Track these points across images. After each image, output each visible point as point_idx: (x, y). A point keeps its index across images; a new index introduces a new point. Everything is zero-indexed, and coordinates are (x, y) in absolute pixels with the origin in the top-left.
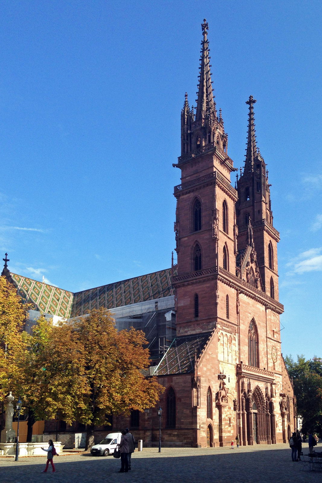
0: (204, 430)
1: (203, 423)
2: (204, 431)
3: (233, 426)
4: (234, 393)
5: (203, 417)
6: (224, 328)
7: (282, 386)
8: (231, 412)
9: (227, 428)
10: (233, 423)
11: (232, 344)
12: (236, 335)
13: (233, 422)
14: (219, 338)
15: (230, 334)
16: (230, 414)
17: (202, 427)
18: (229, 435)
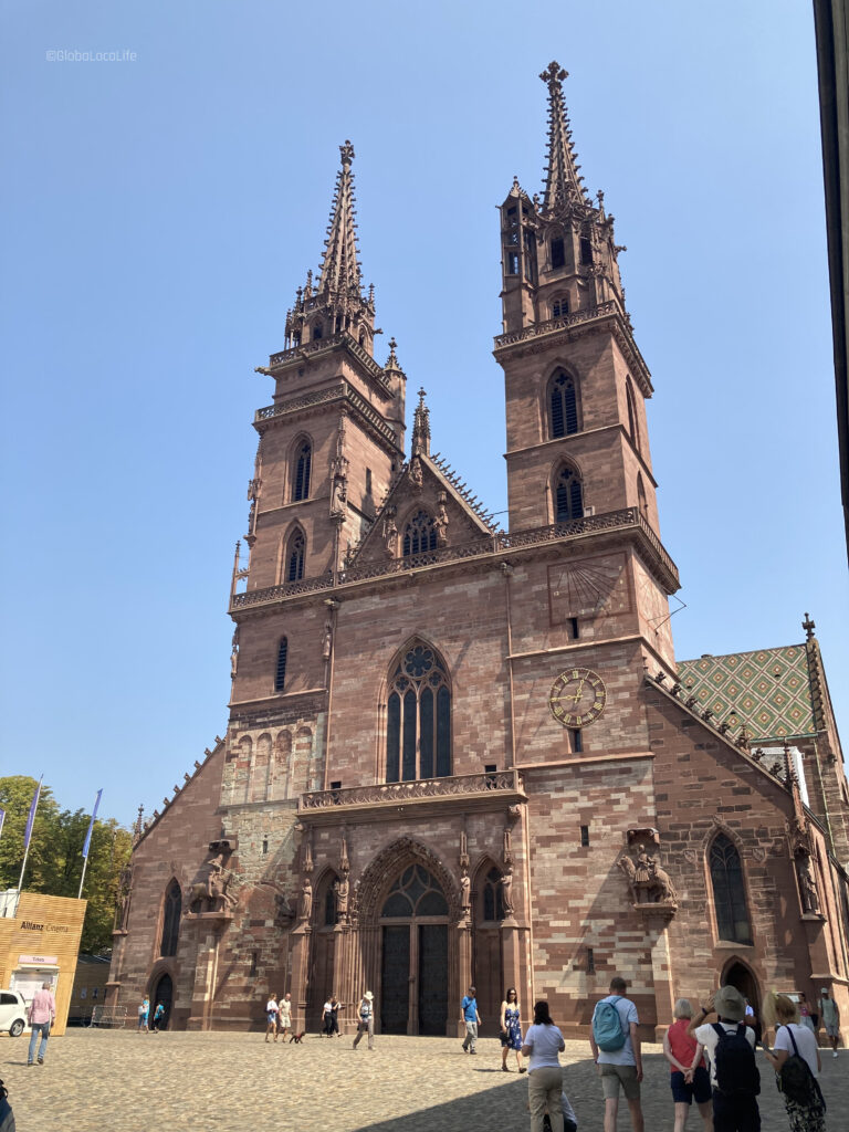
0: (137, 985)
1: (136, 971)
2: (137, 989)
3: (267, 973)
4: (283, 878)
5: (138, 955)
6: (259, 720)
7: (651, 799)
8: (264, 934)
9: (240, 979)
10: (270, 965)
11: (294, 750)
12: (314, 719)
13: (272, 961)
14: (236, 751)
15: (284, 727)
16: (257, 941)
17: (134, 980)
18: (243, 1000)
